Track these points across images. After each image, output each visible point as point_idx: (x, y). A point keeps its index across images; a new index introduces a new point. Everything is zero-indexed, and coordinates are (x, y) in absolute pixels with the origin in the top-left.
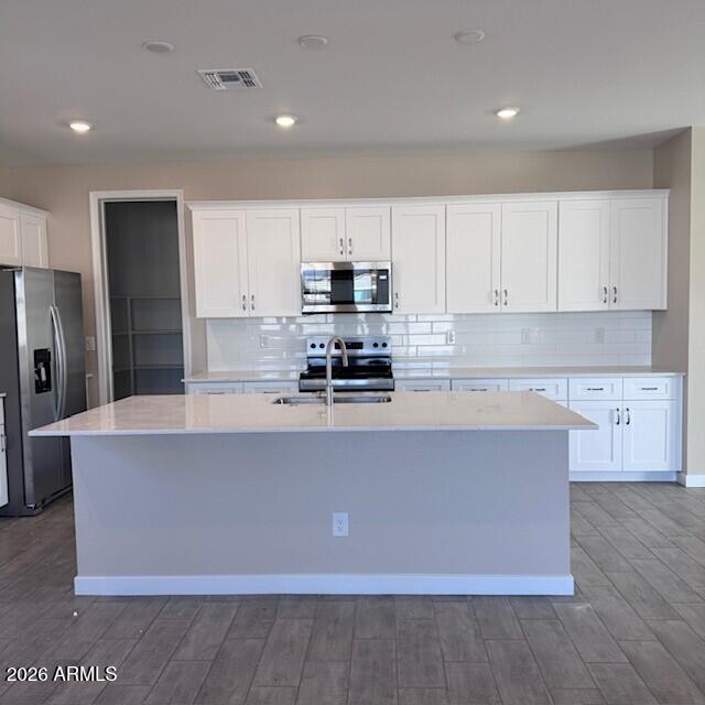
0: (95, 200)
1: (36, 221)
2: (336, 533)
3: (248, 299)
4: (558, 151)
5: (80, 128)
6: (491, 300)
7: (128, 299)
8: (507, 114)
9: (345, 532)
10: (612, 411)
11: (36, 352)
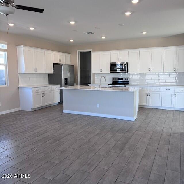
0: (78, 52)
1: (69, 56)
2: (97, 107)
3: (101, 70)
4: (169, 37)
5: (72, 41)
6: (149, 70)
7: (87, 70)
8: (144, 33)
9: (99, 107)
10: (172, 95)
11: (65, 78)
